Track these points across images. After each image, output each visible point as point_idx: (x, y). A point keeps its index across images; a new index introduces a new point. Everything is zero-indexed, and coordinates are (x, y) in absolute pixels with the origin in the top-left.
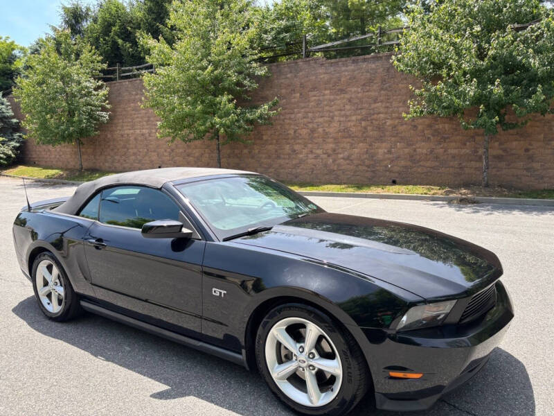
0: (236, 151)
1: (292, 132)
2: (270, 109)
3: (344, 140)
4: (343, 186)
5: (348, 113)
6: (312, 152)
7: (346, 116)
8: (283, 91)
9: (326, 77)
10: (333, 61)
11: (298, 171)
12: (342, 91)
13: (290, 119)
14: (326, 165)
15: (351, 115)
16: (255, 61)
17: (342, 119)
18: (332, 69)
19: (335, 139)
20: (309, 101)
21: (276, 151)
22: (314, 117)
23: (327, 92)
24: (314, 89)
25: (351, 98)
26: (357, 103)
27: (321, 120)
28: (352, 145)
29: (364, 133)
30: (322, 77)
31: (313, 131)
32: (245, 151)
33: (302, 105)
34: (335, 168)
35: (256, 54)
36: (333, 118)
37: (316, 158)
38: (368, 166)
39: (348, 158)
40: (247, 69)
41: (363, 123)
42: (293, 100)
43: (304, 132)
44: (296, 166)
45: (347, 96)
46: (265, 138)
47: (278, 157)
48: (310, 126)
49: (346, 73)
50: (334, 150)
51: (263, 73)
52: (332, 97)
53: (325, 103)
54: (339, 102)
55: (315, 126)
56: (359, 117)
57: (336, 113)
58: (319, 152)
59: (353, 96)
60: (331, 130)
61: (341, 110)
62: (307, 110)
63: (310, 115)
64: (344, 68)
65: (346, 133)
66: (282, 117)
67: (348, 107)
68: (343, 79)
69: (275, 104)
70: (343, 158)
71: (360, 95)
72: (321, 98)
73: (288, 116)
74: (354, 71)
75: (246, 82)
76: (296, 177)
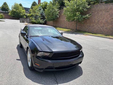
0: (81, 25)
1: (94, 21)
2: (89, 15)
3: (106, 24)
4: (103, 35)
5: (108, 17)
6: (97, 26)
7: (107, 18)
8: (93, 11)
9: (104, 8)
10: (107, 4)
11: (94, 30)
12: (108, 12)
13: (94, 18)
14: (100, 30)
15: (109, 18)
16: (87, 4)
17: (107, 19)
18: (106, 6)
19: (104, 23)
20: (99, 14)
21: (89, 25)
22: (99, 18)
23: (104, 12)
24: (101, 11)
25: (110, 13)
26: (111, 15)
27: (101, 18)
28: (108, 25)
29: (112, 22)
30: (103, 8)
31: (99, 21)
32: (83, 25)
33: (97, 15)
34: (103, 30)
35: (87, 3)
36: (104, 18)
37: (98, 27)
38: (111, 31)
39: (106, 28)
40: (85, 6)
41: (112, 20)
42: (95, 14)
43: (96, 21)
44: (93, 29)
45: (109, 13)
46: (87, 22)
47: (90, 27)
48: (98, 20)
49: (110, 7)
50: (103, 26)
51: (89, 7)
52: (105, 13)
53: (103, 14)
54: (106, 14)
55: (99, 20)
56: (111, 18)
57: (105, 17)
58: (99, 26)
59: (111, 13)
60: (103, 21)
61: (106, 16)
62: (98, 16)
63: (99, 17)
64: (109, 6)
65: (107, 22)
66: (92, 17)
67: (108, 16)
68: (108, 9)
69: (90, 14)
70: (105, 28)
71: (112, 13)
72: (102, 13)
73: (93, 17)
74: (111, 6)
75: (84, 9)
76: (93, 31)
